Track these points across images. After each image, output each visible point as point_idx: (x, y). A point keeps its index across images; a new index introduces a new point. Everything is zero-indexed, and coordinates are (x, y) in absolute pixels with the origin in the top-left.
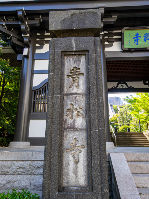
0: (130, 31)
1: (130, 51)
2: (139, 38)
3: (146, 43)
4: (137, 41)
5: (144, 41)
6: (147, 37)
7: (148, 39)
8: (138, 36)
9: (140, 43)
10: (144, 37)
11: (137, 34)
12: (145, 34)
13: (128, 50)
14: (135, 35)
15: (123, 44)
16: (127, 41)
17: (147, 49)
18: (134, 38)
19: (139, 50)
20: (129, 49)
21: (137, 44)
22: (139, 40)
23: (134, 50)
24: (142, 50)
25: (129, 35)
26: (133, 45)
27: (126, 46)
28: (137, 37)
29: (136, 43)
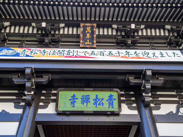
0: (66, 92)
1: (64, 113)
2: (75, 100)
3: (83, 106)
4: (73, 103)
5: (81, 103)
6: (84, 99)
7: (85, 101)
8: (75, 97)
9: (77, 105)
10: (81, 99)
11: (74, 96)
12: (83, 96)
13: (62, 113)
14: (72, 97)
15: (57, 106)
16: (62, 103)
17: (84, 112)
18: (70, 100)
19: (75, 113)
20: (63, 111)
21: (73, 107)
22: (76, 102)
23: (69, 113)
24: (78, 113)
25: (65, 96)
26: (69, 108)
27: (61, 109)
28: (74, 99)
29: (72, 105)
